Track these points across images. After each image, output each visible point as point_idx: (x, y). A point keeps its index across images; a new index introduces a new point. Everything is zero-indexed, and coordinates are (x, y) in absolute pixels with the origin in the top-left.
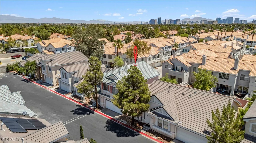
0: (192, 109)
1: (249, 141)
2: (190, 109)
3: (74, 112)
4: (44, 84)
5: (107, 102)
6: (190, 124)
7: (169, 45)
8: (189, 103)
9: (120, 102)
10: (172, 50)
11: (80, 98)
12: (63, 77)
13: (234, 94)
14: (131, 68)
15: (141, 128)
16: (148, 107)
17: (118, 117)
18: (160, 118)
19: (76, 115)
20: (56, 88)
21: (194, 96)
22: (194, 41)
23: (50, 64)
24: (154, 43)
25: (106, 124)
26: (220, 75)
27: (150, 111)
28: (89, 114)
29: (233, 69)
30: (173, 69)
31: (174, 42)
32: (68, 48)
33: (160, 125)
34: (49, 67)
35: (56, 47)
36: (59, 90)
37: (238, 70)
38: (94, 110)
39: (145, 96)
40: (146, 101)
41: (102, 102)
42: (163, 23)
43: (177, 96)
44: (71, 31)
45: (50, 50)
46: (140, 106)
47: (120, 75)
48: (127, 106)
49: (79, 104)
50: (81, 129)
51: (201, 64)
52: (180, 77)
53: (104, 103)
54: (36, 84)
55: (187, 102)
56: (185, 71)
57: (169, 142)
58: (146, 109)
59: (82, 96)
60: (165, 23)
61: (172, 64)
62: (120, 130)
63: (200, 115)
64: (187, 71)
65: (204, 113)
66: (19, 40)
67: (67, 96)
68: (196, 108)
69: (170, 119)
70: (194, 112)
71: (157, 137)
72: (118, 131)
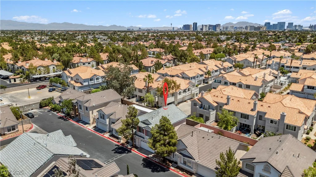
0: (209, 151)
1: (243, 175)
2: (208, 150)
3: (114, 152)
4: (81, 123)
5: (142, 142)
6: (206, 163)
7: (201, 73)
8: (207, 145)
9: (154, 145)
10: (204, 78)
11: (118, 138)
12: (101, 118)
13: (253, 133)
14: (162, 118)
15: (171, 165)
16: (176, 149)
17: (151, 156)
18: (185, 158)
19: (117, 154)
20: (93, 127)
21: (211, 140)
22: (228, 66)
23: (86, 105)
24: (185, 72)
25: (143, 162)
26: (241, 115)
27: (177, 152)
28: (128, 153)
29: (252, 110)
30: (201, 108)
31: (206, 69)
32: (96, 78)
33: (185, 163)
34: (86, 107)
35: (83, 78)
36: (96, 129)
37: (256, 111)
38: (131, 149)
39: (173, 141)
40: (174, 145)
41: (138, 142)
42: (199, 29)
43: (199, 139)
44: (95, 53)
45: (76, 81)
46: (170, 148)
47: (153, 120)
48: (160, 148)
49: (117, 144)
50: (128, 167)
51: (226, 104)
52: (207, 116)
53: (139, 143)
54: (72, 122)
55: (206, 145)
56: (211, 110)
57: (191, 176)
58: (174, 151)
59: (120, 136)
60: (202, 29)
61: (200, 102)
62: (153, 167)
63: (214, 156)
64: (214, 110)
65: (217, 154)
66: (40, 66)
67: (105, 135)
68: (212, 150)
69: (192, 159)
70: (210, 153)
71: (182, 172)
72: (152, 168)
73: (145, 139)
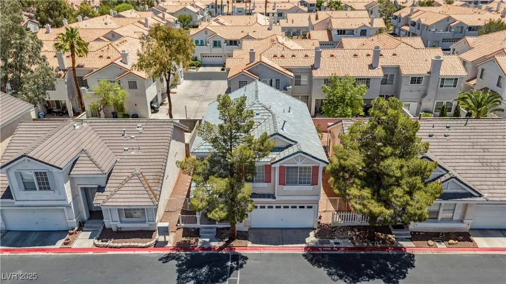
11: (144, 234)
15: (394, 239)
17: (313, 239)
21: (452, 134)
28: (240, 266)
29: (371, 68)
37: (380, 67)
47: (285, 130)
51: (314, 68)
56: (291, 87)
61: (255, 76)
71: (443, 243)
73: (278, 198)
